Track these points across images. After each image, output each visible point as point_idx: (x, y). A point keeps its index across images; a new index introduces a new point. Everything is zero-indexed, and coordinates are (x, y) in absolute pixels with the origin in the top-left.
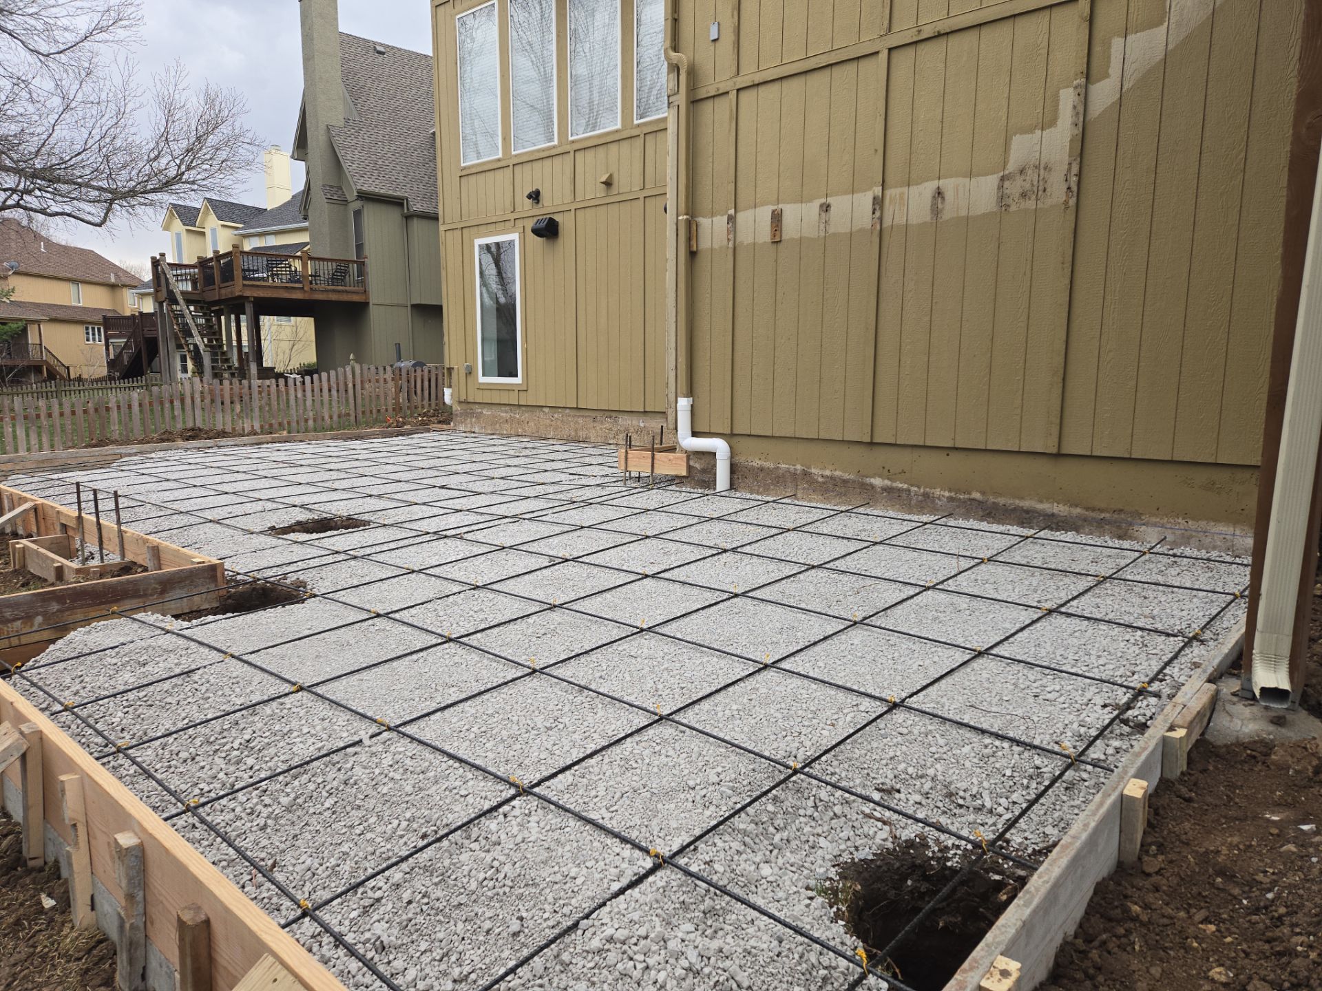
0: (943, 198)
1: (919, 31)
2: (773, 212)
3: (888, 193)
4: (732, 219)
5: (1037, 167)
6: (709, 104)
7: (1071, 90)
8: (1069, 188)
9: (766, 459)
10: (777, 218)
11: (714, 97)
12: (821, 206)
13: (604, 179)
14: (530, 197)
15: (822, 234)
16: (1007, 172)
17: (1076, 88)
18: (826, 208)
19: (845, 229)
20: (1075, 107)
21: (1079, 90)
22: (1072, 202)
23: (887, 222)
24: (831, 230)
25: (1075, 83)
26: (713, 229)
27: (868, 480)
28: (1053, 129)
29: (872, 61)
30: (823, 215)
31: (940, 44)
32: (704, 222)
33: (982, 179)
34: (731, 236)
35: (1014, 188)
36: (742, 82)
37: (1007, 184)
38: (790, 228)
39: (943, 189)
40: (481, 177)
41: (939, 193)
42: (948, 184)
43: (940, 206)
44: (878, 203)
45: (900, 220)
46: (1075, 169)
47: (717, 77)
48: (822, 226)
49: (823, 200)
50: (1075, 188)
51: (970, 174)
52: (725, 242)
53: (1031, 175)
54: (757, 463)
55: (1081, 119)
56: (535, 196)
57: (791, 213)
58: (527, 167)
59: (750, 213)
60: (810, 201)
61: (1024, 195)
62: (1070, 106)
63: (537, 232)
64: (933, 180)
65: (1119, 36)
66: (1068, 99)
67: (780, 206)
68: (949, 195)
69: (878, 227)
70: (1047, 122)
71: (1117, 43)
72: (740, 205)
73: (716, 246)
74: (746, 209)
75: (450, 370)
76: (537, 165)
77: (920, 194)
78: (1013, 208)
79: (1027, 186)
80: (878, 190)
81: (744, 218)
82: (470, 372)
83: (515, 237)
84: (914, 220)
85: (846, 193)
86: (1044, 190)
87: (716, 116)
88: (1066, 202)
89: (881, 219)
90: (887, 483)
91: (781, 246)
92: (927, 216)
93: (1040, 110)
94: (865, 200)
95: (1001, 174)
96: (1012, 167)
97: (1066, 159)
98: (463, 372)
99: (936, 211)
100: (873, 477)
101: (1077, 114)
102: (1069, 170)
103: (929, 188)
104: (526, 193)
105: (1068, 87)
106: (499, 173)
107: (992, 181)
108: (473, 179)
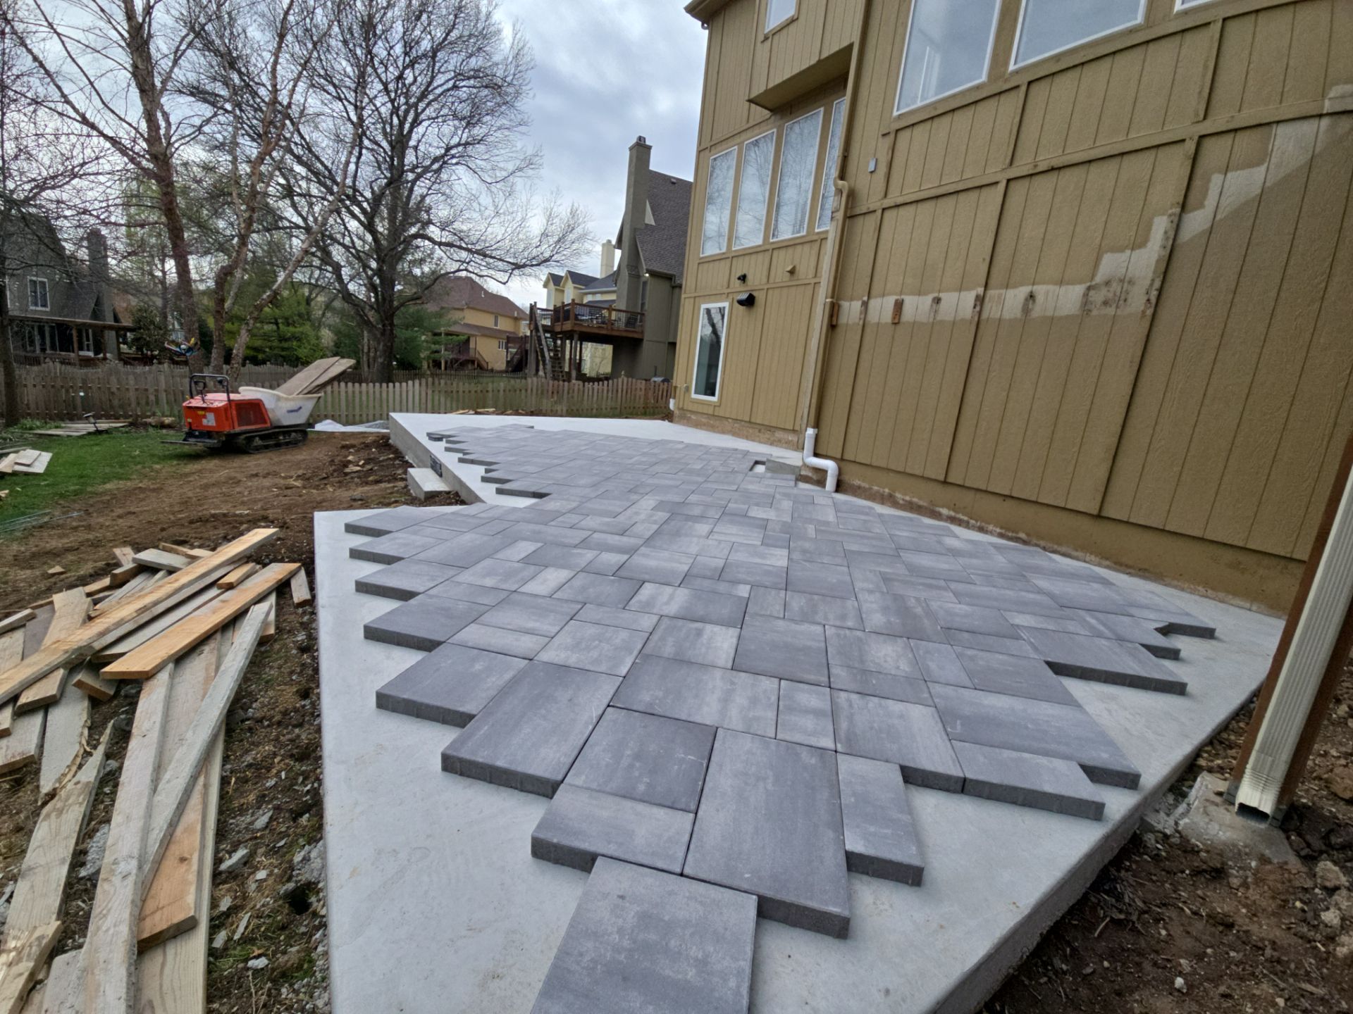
0: (1034, 301)
1: (1036, 166)
2: (897, 301)
3: (991, 293)
4: (865, 305)
5: (1122, 281)
6: (861, 218)
7: (1165, 218)
8: (1148, 300)
9: (863, 481)
10: (899, 306)
11: (865, 214)
12: (934, 299)
13: (789, 269)
14: (739, 278)
15: (931, 320)
16: (1094, 283)
17: (1170, 215)
18: (937, 301)
19: (949, 318)
20: (1166, 232)
21: (1173, 217)
22: (1149, 312)
23: (985, 315)
24: (939, 318)
25: (1170, 212)
26: (851, 310)
27: (938, 509)
28: (1143, 250)
29: (993, 189)
30: (934, 305)
31: (1053, 177)
32: (845, 305)
33: (1071, 287)
34: (863, 316)
35: (1097, 297)
36: (887, 203)
37: (1092, 293)
38: (908, 313)
39: (1035, 294)
40: (711, 265)
41: (1032, 296)
42: (1040, 290)
43: (1030, 306)
44: (980, 300)
45: (995, 314)
46: (1157, 284)
47: (871, 199)
48: (932, 314)
49: (936, 295)
50: (1153, 300)
51: (1061, 283)
52: (857, 320)
53: (1115, 287)
54: (857, 482)
55: (1170, 242)
56: (743, 278)
57: (910, 302)
58: (741, 259)
59: (879, 300)
60: (926, 294)
61: (1106, 303)
62: (1161, 232)
63: (741, 302)
64: (1028, 285)
65: (1220, 172)
66: (1160, 226)
67: (903, 297)
68: (1040, 298)
69: (976, 319)
70: (1139, 243)
71: (1217, 179)
72: (873, 292)
73: (850, 322)
74: (876, 297)
75: (676, 387)
76: (747, 258)
77: (1015, 296)
78: (1095, 313)
79: (1110, 295)
80: (980, 290)
81: (874, 304)
82: (688, 389)
83: (726, 304)
84: (1007, 315)
85: (955, 290)
86: (1125, 300)
87: (866, 227)
88: (1144, 312)
89: (980, 313)
90: (952, 513)
91: (898, 327)
92: (1018, 313)
93: (1133, 233)
94: (969, 298)
95: (1088, 284)
96: (1099, 279)
97: (1150, 275)
98: (683, 390)
99: (1026, 310)
100: (943, 507)
101: (1167, 239)
102: (1151, 285)
103: (1023, 291)
104: (738, 275)
105: (1163, 214)
106: (723, 262)
107: (1079, 290)
108: (706, 266)
